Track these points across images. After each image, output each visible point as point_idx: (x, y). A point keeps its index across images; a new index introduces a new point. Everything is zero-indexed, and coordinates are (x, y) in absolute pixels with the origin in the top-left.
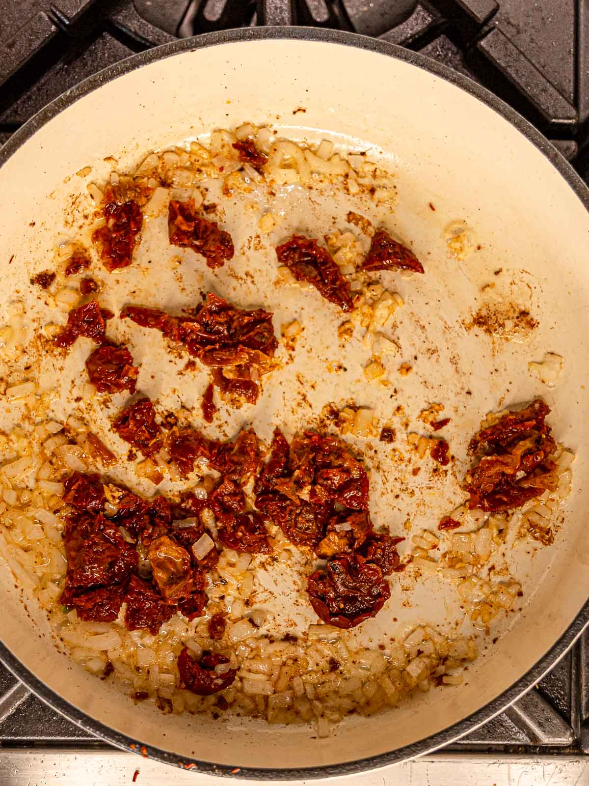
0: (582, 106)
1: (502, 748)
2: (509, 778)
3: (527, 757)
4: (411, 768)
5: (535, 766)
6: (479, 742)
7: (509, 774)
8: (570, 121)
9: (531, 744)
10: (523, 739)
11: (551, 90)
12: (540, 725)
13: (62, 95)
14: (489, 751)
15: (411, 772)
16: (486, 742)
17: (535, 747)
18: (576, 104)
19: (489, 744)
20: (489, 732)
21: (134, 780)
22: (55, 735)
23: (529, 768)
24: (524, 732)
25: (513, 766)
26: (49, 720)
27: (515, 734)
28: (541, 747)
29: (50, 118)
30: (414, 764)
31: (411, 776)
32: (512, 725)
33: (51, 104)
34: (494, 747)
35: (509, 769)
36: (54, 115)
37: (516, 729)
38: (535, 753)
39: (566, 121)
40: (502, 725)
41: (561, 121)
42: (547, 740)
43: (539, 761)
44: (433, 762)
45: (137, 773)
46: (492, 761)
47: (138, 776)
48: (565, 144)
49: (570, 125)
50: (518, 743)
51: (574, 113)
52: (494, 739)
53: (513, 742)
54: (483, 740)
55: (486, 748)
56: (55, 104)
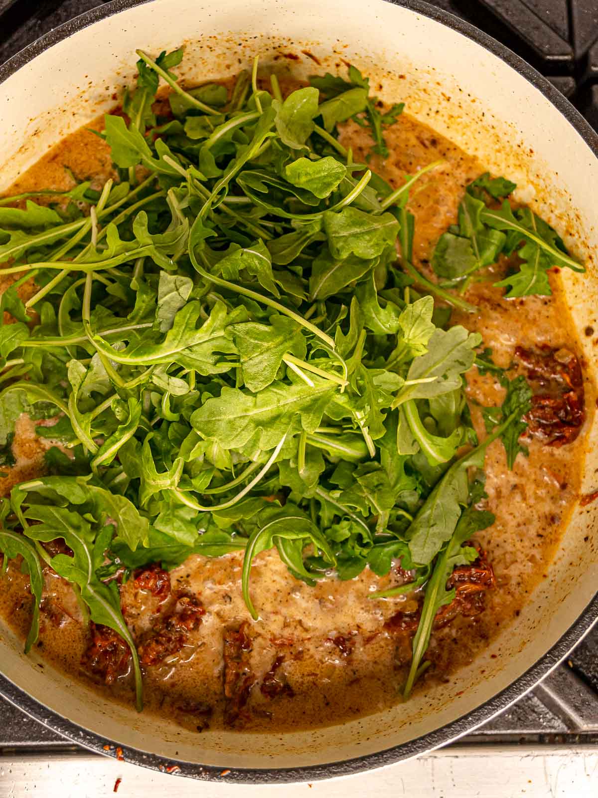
0: (577, 43)
1: (536, 738)
2: (546, 774)
3: (564, 746)
4: (433, 765)
5: (575, 758)
6: (509, 732)
7: (545, 768)
8: (566, 58)
9: (569, 732)
10: (559, 726)
11: (544, 27)
12: (577, 709)
13: (28, 47)
14: (521, 742)
15: (433, 769)
16: (517, 731)
17: (574, 736)
18: (571, 40)
19: (520, 734)
20: (519, 719)
21: (115, 790)
22: (26, 740)
23: (567, 760)
24: (559, 718)
25: (550, 759)
26: (19, 723)
27: (549, 721)
28: (581, 736)
29: (16, 69)
30: (435, 760)
31: (433, 775)
32: (546, 710)
33: (17, 54)
34: (527, 738)
35: (545, 762)
36: (20, 66)
37: (550, 716)
38: (574, 743)
39: (561, 58)
40: (534, 711)
41: (556, 58)
42: (585, 726)
43: (579, 751)
44: (457, 757)
45: (118, 781)
46: (525, 754)
47: (120, 785)
48: (561, 80)
49: (565, 61)
50: (553, 731)
51: (569, 49)
52: (526, 727)
53: (548, 731)
54: (514, 728)
55: (518, 739)
56: (22, 55)
